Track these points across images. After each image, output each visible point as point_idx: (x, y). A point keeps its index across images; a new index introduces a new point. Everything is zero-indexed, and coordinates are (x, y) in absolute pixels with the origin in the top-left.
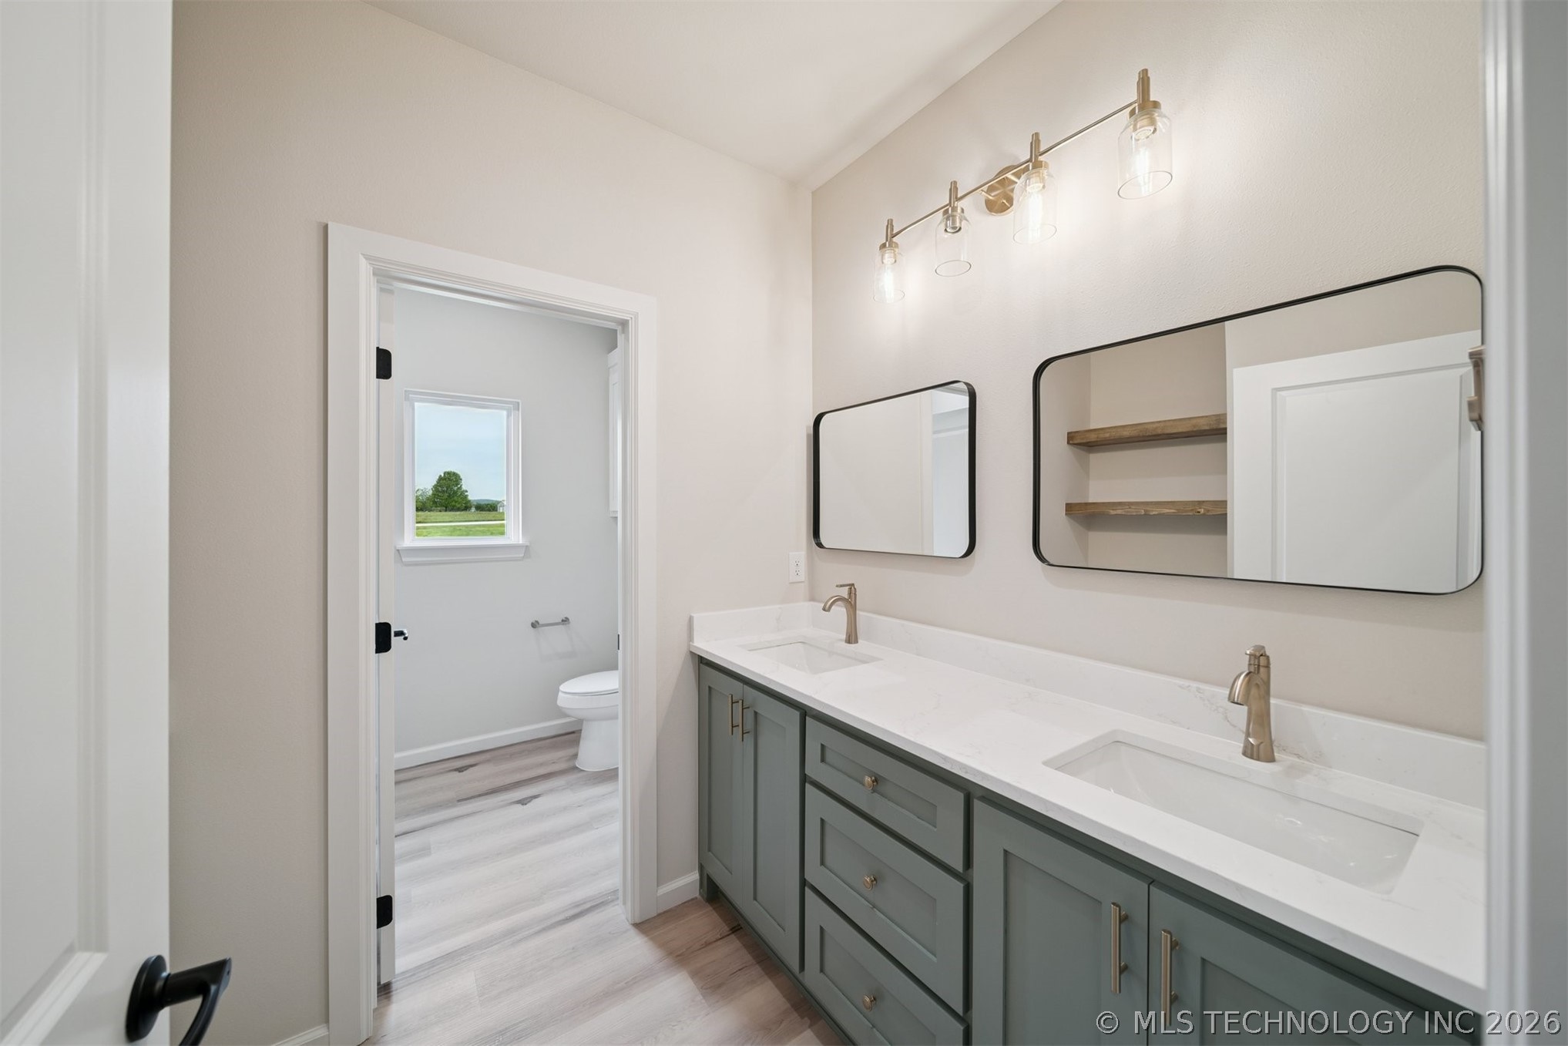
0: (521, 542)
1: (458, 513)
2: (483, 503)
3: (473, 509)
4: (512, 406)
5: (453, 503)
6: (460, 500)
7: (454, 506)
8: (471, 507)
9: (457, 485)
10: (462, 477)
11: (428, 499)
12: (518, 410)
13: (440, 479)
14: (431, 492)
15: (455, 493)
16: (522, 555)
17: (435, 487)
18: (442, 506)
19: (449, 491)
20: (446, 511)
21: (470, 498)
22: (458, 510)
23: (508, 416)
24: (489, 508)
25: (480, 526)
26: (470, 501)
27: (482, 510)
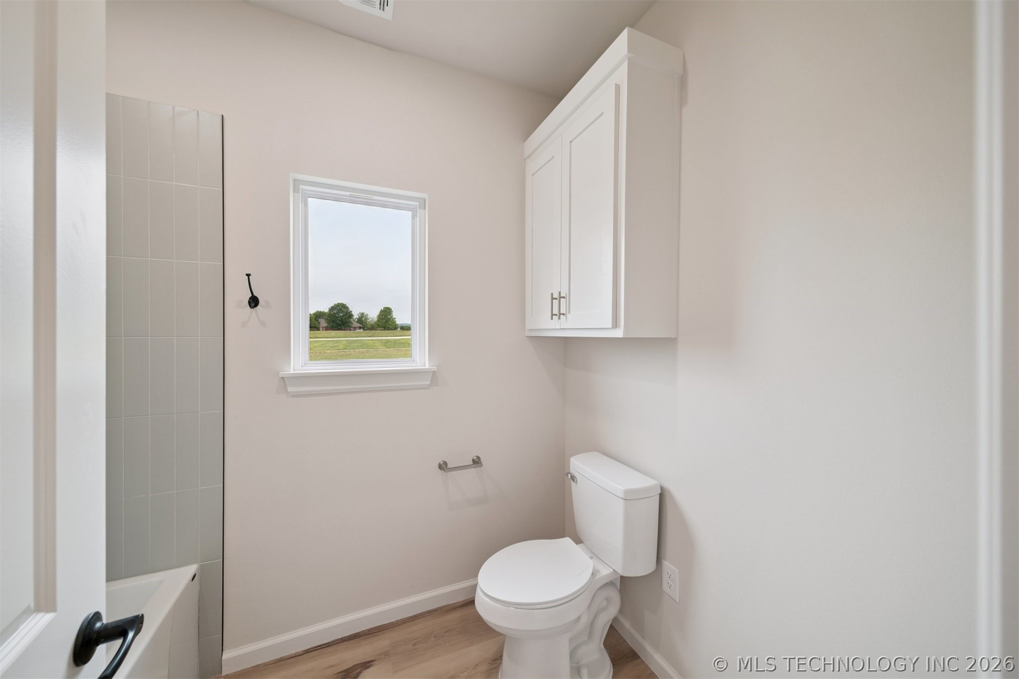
0: (427, 366)
1: (390, 331)
2: (404, 325)
3: (399, 329)
4: (417, 203)
5: (388, 326)
6: (392, 323)
7: (389, 327)
8: (398, 328)
9: (390, 314)
10: (393, 310)
11: (375, 323)
12: (425, 209)
13: (381, 311)
14: (376, 319)
15: (389, 319)
16: (429, 383)
17: (379, 316)
18: (382, 327)
19: (386, 318)
20: (384, 330)
21: (397, 322)
22: (391, 329)
23: (413, 218)
24: (406, 328)
25: (402, 339)
26: (397, 324)
27: (404, 330)
